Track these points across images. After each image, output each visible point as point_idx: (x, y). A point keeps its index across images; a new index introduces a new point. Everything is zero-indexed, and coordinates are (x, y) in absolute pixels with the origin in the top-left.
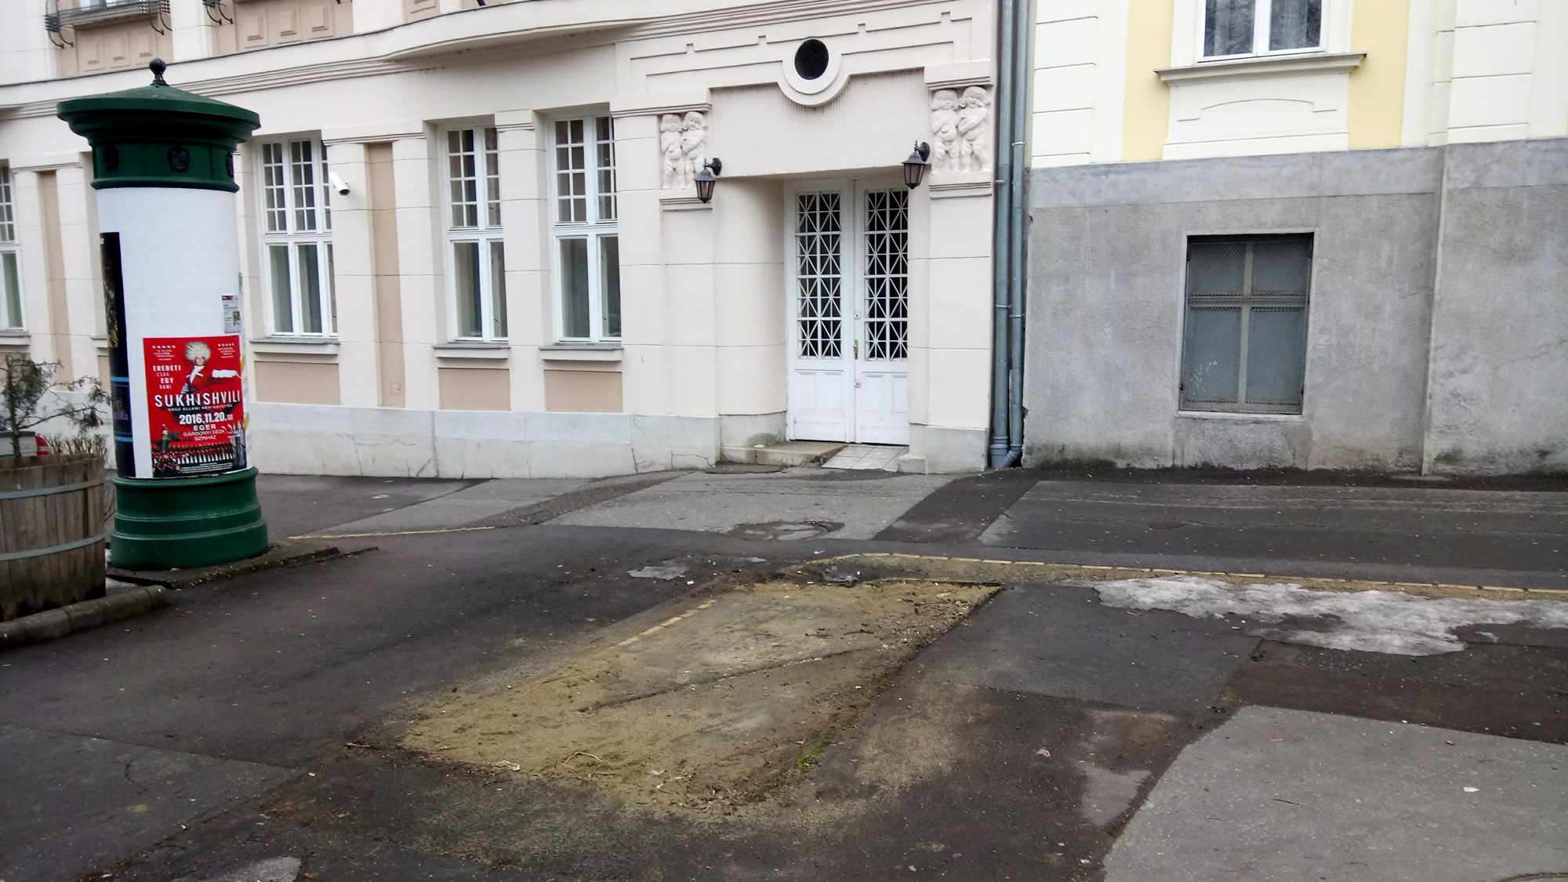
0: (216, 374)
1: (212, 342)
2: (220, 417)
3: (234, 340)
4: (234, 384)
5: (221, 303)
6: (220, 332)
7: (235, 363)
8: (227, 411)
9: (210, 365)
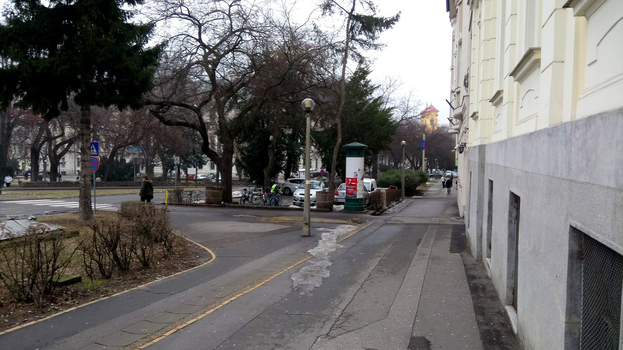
0: (352, 183)
1: (352, 179)
2: (352, 190)
3: (356, 179)
4: (356, 185)
5: (354, 173)
6: (353, 177)
7: (356, 182)
8: (353, 189)
9: (352, 182)
